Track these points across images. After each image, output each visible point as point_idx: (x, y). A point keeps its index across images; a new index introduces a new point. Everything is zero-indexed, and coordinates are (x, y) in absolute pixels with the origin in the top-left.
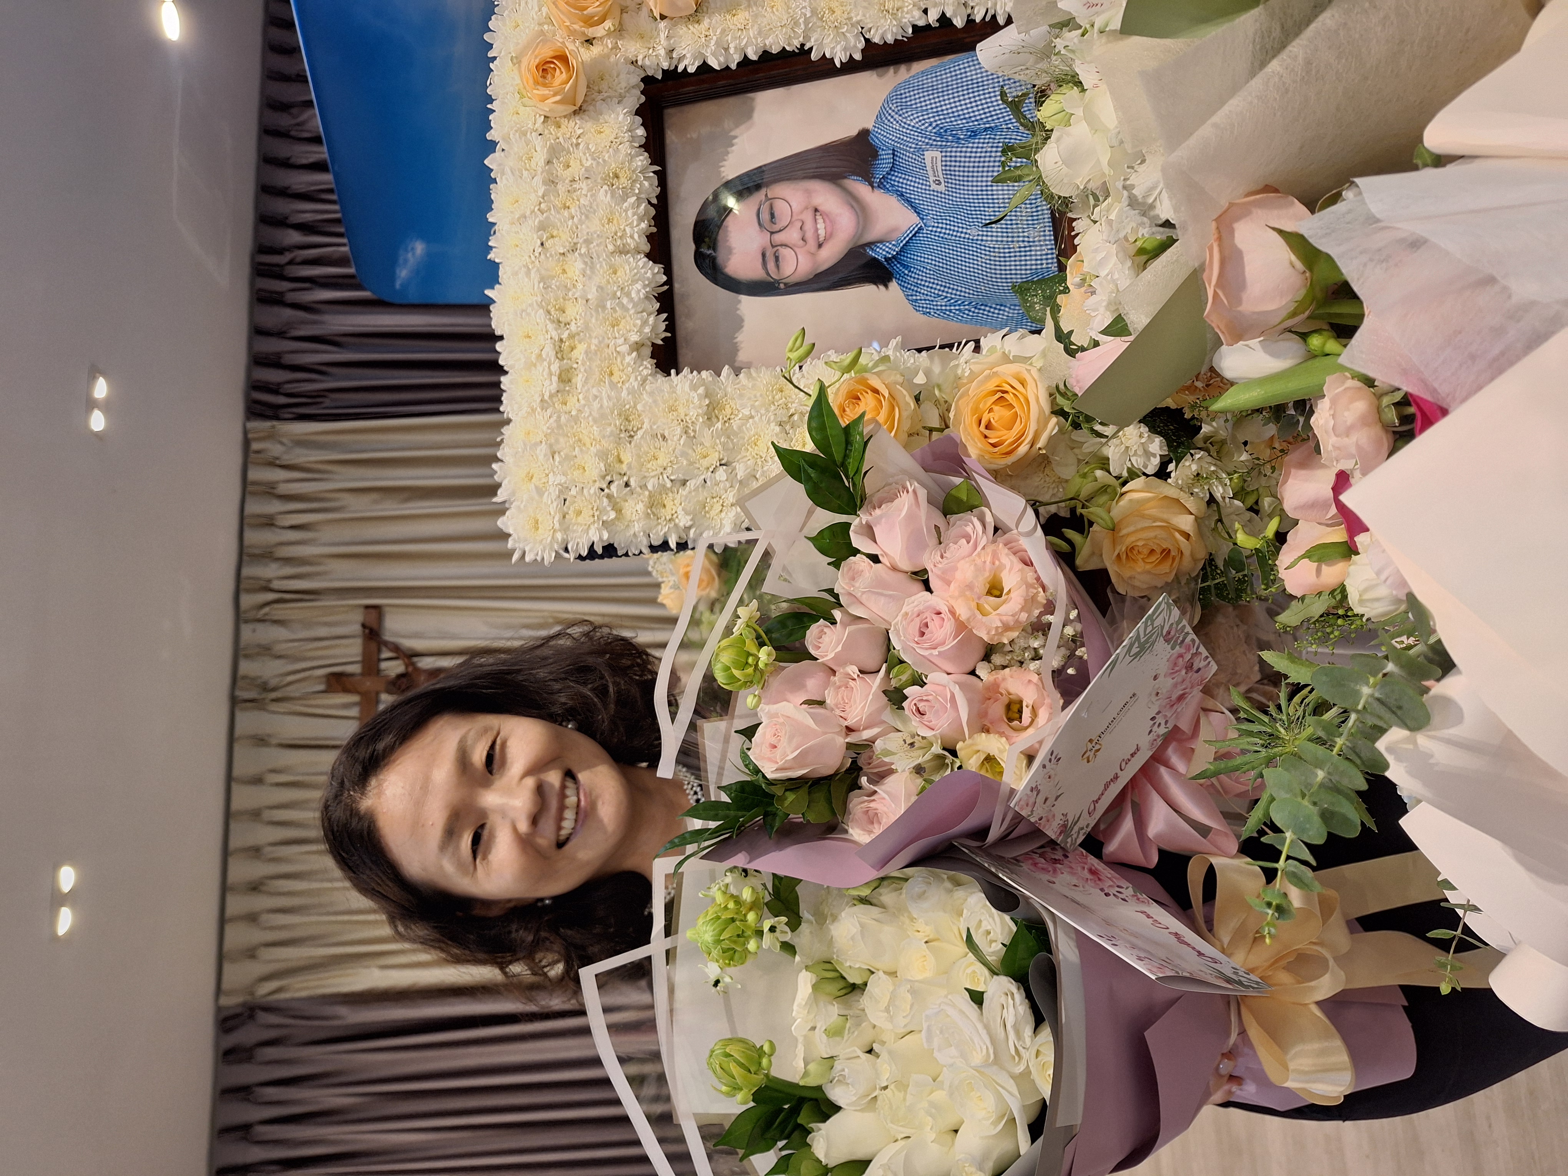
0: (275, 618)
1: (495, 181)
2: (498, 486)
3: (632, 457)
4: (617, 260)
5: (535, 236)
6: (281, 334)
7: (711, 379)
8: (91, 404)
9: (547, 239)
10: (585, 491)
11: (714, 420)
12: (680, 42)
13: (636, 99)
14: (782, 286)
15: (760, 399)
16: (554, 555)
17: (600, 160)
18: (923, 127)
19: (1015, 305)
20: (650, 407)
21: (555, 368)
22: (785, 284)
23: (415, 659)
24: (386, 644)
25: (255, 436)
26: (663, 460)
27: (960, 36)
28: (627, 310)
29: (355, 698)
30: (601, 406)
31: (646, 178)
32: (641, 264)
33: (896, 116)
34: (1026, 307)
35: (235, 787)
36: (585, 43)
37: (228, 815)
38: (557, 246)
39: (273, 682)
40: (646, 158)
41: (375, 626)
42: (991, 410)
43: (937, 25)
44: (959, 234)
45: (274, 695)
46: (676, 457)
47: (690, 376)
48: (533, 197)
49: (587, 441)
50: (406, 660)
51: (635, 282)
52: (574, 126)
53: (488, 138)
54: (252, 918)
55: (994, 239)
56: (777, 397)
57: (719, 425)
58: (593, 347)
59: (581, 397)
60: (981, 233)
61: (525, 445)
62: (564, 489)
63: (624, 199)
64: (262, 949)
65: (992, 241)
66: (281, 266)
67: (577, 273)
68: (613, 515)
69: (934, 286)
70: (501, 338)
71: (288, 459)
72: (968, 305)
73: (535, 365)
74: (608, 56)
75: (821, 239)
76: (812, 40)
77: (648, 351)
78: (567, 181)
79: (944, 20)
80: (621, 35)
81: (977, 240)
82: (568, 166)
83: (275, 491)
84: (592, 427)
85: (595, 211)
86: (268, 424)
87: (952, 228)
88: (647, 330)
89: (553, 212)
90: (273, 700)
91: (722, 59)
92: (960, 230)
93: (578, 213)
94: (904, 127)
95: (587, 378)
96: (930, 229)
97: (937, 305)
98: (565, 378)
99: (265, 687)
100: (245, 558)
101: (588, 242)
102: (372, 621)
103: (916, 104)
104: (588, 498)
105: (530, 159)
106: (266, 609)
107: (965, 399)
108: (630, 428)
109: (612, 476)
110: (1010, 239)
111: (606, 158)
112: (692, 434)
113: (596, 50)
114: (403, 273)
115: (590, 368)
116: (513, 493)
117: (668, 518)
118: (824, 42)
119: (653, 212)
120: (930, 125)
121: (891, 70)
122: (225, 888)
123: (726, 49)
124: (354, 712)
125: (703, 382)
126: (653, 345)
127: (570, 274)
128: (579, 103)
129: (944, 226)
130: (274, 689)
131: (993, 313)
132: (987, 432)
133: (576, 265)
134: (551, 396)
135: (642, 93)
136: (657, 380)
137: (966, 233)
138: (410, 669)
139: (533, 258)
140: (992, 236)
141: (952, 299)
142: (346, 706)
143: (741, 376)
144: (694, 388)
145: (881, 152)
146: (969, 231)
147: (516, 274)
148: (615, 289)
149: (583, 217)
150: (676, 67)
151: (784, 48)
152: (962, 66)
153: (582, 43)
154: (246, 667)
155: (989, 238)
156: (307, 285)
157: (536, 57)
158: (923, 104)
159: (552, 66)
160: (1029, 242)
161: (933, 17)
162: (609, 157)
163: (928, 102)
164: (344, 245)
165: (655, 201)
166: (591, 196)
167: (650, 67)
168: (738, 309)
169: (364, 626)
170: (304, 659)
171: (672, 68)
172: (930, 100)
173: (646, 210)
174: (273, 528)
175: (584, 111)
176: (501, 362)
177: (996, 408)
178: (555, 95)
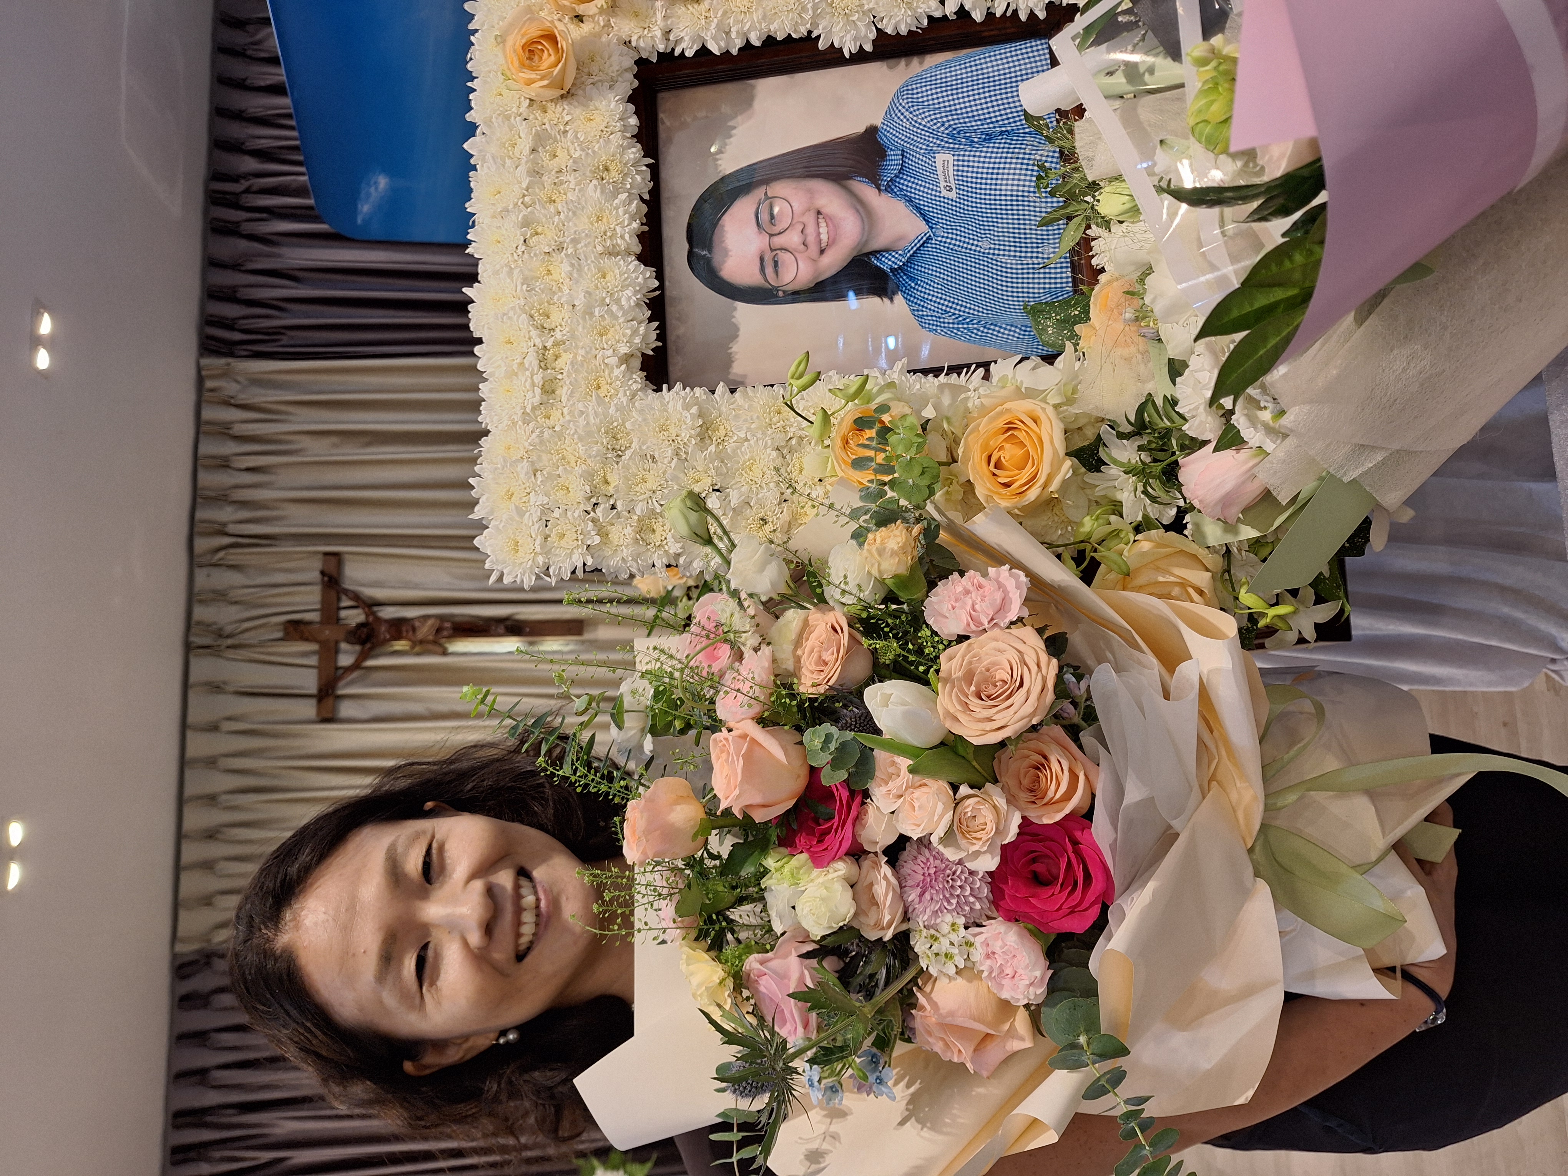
0: (231, 563)
1: (474, 168)
2: (475, 502)
3: (620, 479)
4: (607, 262)
5: (519, 233)
6: (235, 266)
7: (704, 397)
8: (36, 342)
9: (532, 236)
10: (569, 513)
11: (708, 441)
12: (678, 23)
13: (628, 84)
14: (781, 294)
15: (757, 421)
16: (534, 578)
17: (590, 151)
18: (935, 127)
19: (1027, 327)
20: (640, 425)
21: (538, 379)
22: (784, 292)
23: (375, 609)
24: (346, 592)
25: (208, 373)
26: (652, 484)
27: (978, 28)
28: (616, 318)
29: (314, 647)
30: (588, 423)
31: (638, 172)
32: (632, 267)
33: (906, 114)
34: (1037, 329)
35: (189, 734)
36: (575, 19)
37: (183, 763)
38: (542, 244)
39: (229, 629)
40: (638, 151)
41: (335, 574)
42: (1001, 448)
43: (955, 17)
44: (969, 246)
45: (229, 642)
46: (666, 481)
47: (683, 393)
48: (516, 188)
49: (572, 460)
50: (366, 609)
51: (624, 287)
52: (562, 112)
53: (468, 120)
54: (208, 866)
55: (1007, 253)
56: (774, 420)
57: (712, 448)
58: (579, 358)
59: (565, 411)
60: (992, 246)
61: (505, 461)
62: (546, 510)
63: (615, 194)
64: (219, 897)
65: (1004, 255)
66: (236, 195)
67: (563, 275)
68: (597, 540)
69: (942, 302)
70: (479, 341)
71: (244, 398)
72: (976, 324)
73: (516, 374)
74: (598, 35)
75: (824, 245)
76: (821, 27)
77: (637, 363)
78: (553, 172)
79: (962, 13)
80: (613, 12)
81: (989, 253)
82: (555, 156)
83: (231, 432)
84: (577, 444)
85: (583, 207)
86: (222, 361)
87: (963, 239)
88: (637, 340)
89: (537, 206)
90: (229, 647)
91: (722, 44)
92: (971, 241)
93: (565, 209)
94: (914, 126)
95: (572, 392)
96: (939, 239)
97: (944, 323)
98: (549, 389)
99: (220, 634)
100: (199, 500)
101: (575, 241)
102: (332, 569)
103: (928, 101)
104: (572, 521)
105: (514, 145)
106: (221, 554)
107: (975, 434)
108: (618, 447)
109: (598, 499)
110: (1023, 255)
111: (596, 149)
112: (684, 457)
113: (586, 28)
114: (365, 208)
115: (576, 380)
116: (492, 512)
117: (657, 544)
118: (833, 30)
119: (645, 209)
120: (943, 125)
121: (903, 62)
122: (180, 836)
123: (728, 33)
124: (313, 661)
125: (696, 401)
126: (643, 355)
127: (555, 276)
128: (568, 86)
129: (954, 237)
130: (228, 637)
131: (1003, 333)
132: (996, 472)
133: (562, 268)
134: (534, 408)
135: (635, 76)
136: (647, 396)
137: (977, 246)
138: (371, 619)
139: (516, 257)
140: (1004, 250)
141: (960, 316)
142: (305, 654)
143: (737, 395)
144: (687, 407)
145: (889, 152)
146: (980, 244)
147: (496, 273)
148: (604, 295)
149: (570, 213)
150: (673, 50)
151: (790, 35)
152: (978, 62)
153: (571, 19)
154: (200, 613)
155: (1001, 253)
156: (264, 215)
157: (523, 36)
158: (936, 101)
159: (540, 47)
160: (1043, 258)
161: (951, 9)
162: (599, 148)
163: (941, 100)
164: (302, 174)
165: (647, 197)
166: (580, 191)
167: (644, 49)
168: (734, 317)
169: (323, 573)
170: (262, 606)
171: (669, 51)
172: (943, 97)
173: (637, 207)
174: (230, 471)
175: (573, 95)
176: (480, 367)
177: (1007, 446)
178: (542, 79)
